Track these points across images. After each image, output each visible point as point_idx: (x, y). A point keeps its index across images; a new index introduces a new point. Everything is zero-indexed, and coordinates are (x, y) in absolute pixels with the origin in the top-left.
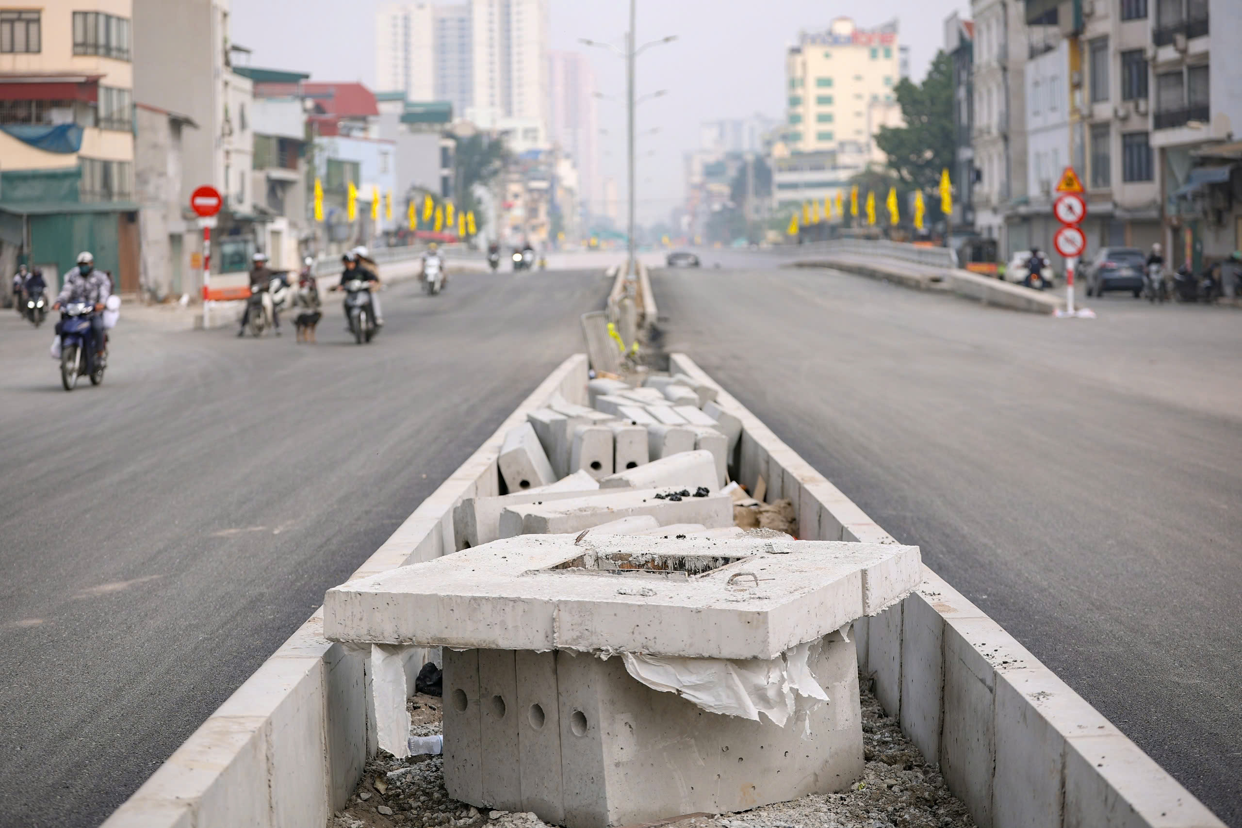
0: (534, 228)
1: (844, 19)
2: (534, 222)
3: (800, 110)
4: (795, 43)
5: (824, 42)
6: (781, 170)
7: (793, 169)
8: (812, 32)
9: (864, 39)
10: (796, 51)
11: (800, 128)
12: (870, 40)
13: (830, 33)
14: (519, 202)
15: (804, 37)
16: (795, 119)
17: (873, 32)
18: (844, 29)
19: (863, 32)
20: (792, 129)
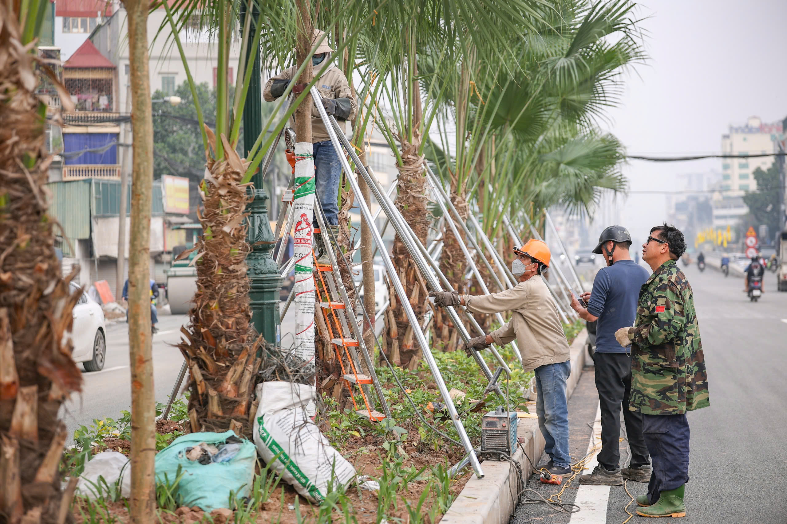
0: (571, 243)
1: (755, 117)
2: (572, 239)
3: (729, 172)
4: (727, 132)
5: (743, 131)
6: (717, 208)
7: (724, 207)
8: (735, 126)
9: (767, 129)
10: (726, 137)
11: (729, 182)
12: (770, 130)
13: (747, 126)
14: (563, 228)
15: (731, 128)
16: (727, 177)
17: (772, 125)
18: (755, 124)
19: (766, 125)
20: (724, 183)
